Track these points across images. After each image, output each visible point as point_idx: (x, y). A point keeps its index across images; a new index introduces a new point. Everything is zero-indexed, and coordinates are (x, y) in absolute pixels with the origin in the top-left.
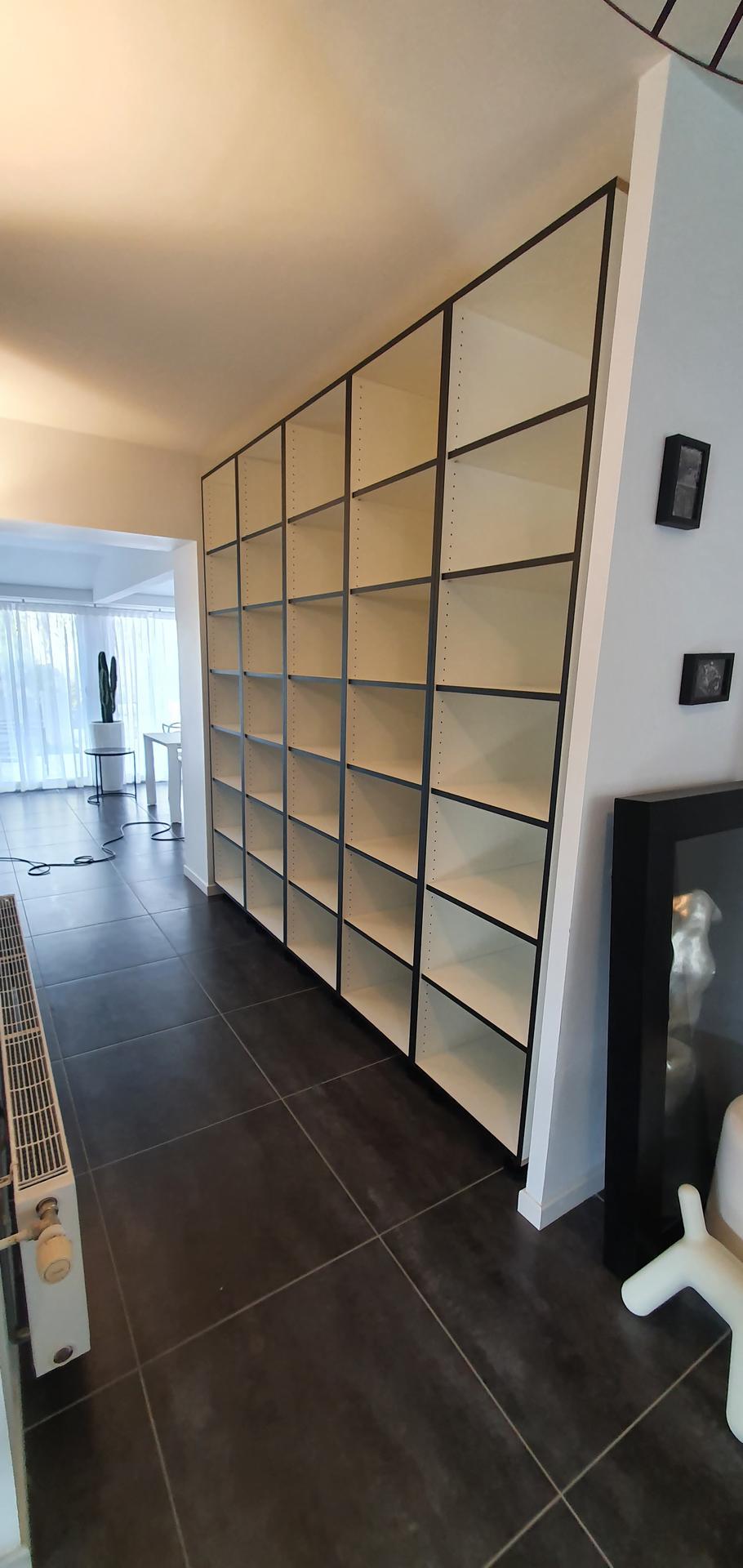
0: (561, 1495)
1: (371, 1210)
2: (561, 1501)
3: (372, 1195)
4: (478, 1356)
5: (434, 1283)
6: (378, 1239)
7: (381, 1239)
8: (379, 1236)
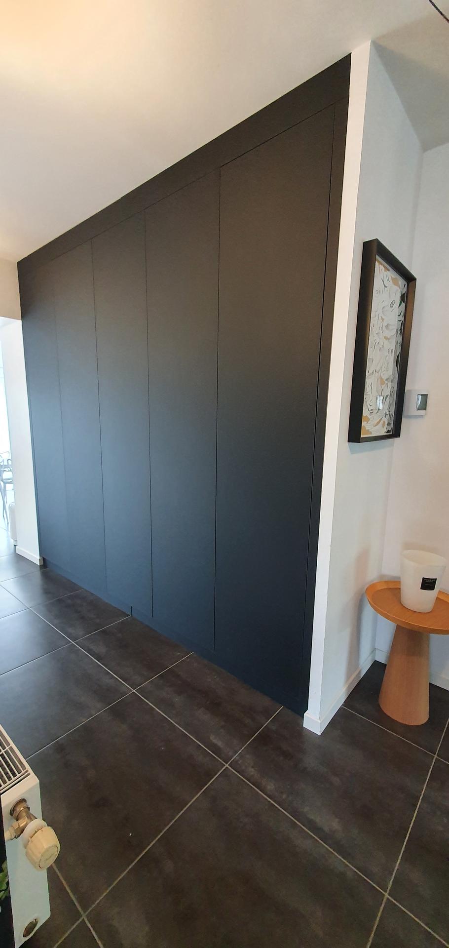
0: (387, 895)
1: (217, 750)
2: (388, 899)
3: (214, 740)
7: (229, 767)
8: (227, 765)
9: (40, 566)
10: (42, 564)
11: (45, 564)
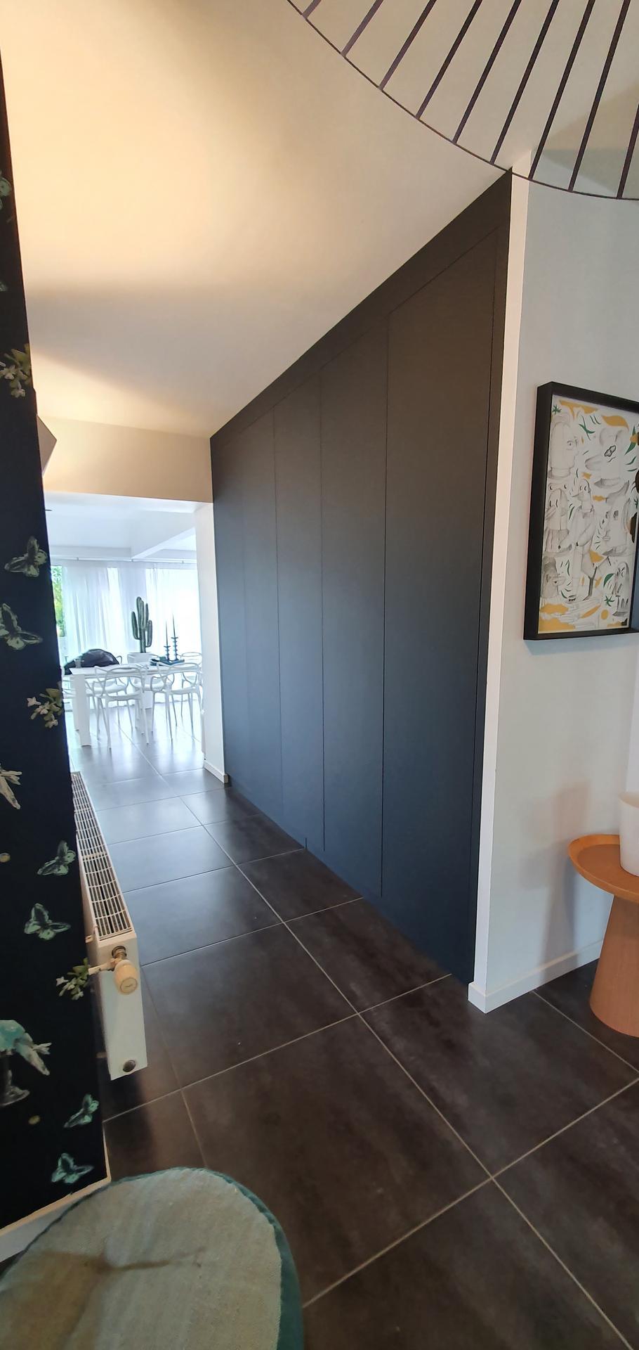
1: (352, 997)
2: (492, 1181)
3: (353, 987)
5: (400, 1044)
6: (358, 1015)
9: (225, 783)
10: (227, 782)
11: (229, 783)
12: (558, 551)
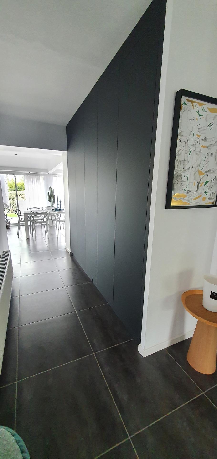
0: (130, 438)
1: (93, 346)
2: (129, 440)
3: (95, 341)
4: (114, 392)
5: (107, 369)
6: (93, 354)
7: (94, 355)
8: (94, 354)
9: (71, 255)
12: (183, 170)
